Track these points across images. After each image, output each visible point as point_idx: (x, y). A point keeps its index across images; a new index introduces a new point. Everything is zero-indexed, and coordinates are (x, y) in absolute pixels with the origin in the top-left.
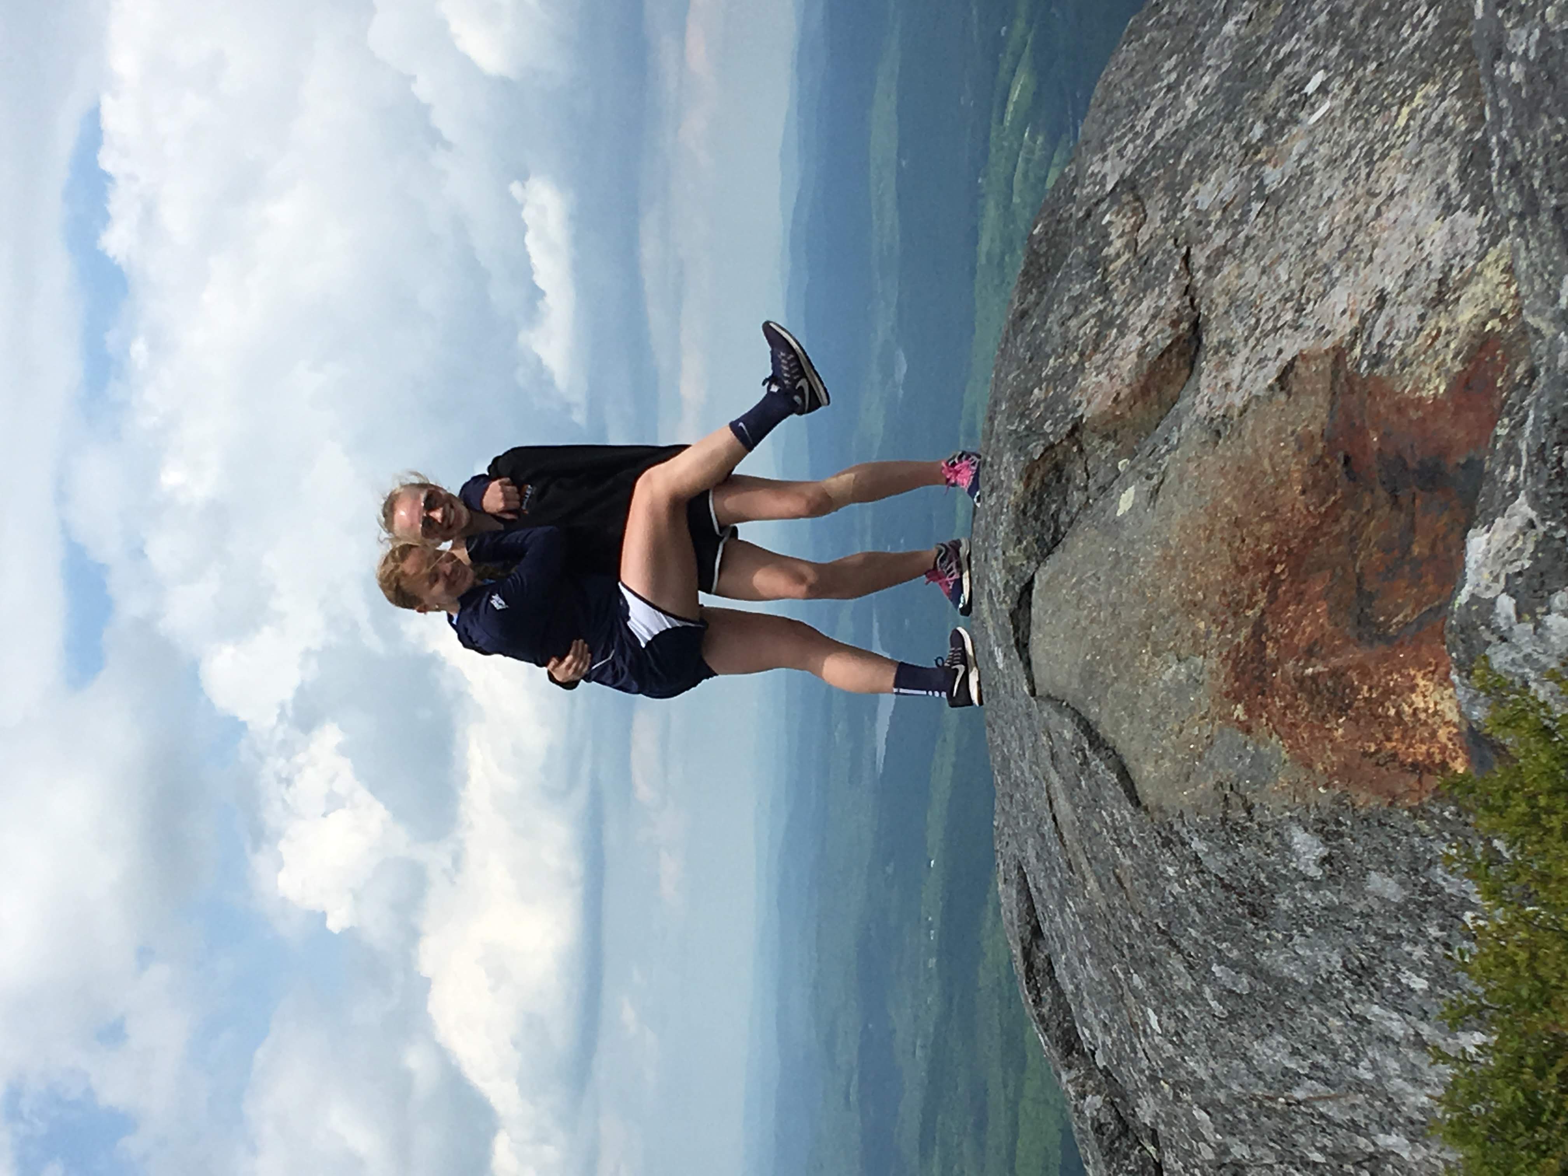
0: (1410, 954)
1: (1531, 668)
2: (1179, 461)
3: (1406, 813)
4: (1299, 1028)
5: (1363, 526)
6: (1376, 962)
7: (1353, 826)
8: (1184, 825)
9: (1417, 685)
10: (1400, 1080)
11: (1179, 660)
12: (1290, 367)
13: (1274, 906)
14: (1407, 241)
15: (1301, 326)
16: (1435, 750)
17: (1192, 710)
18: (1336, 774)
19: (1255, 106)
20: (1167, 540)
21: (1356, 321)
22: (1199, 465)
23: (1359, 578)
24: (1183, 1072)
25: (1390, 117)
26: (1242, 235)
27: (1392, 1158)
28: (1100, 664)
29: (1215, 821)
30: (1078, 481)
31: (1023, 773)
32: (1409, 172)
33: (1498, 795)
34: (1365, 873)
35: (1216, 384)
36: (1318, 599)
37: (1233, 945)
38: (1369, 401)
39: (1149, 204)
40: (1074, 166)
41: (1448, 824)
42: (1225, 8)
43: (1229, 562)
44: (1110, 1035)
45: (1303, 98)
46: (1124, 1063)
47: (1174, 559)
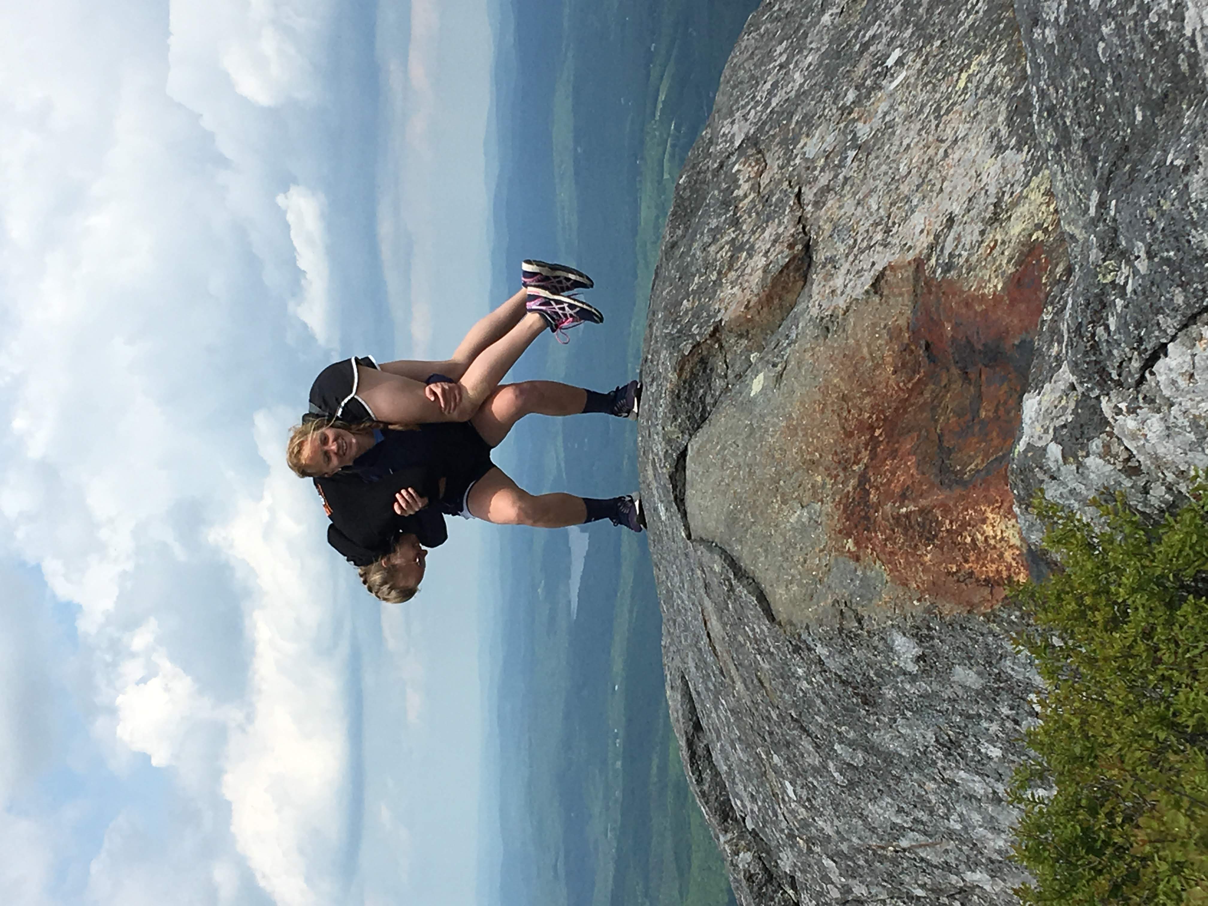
0: (988, 730)
1: (1075, 500)
2: (797, 351)
3: (982, 618)
4: (903, 792)
5: (943, 396)
6: (961, 736)
7: (940, 630)
8: (809, 635)
9: (988, 518)
10: (981, 829)
11: (803, 507)
12: (881, 275)
13: (881, 696)
14: (969, 175)
15: (889, 243)
16: (1002, 568)
17: (813, 545)
18: (927, 590)
19: (848, 77)
20: (790, 413)
21: (931, 238)
22: (813, 355)
23: (940, 436)
24: (814, 830)
25: (952, 81)
26: (841, 176)
27: (977, 891)
28: (741, 511)
29: (833, 630)
30: (719, 371)
31: (683, 602)
32: (968, 122)
33: (1053, 598)
34: (950, 667)
35: (825, 291)
36: (909, 454)
37: (850, 728)
38: (943, 299)
39: (768, 155)
40: (709, 131)
41: (1015, 626)
42: (822, 4)
43: (839, 429)
44: (757, 804)
45: (885, 69)
46: (768, 825)
47: (796, 428)
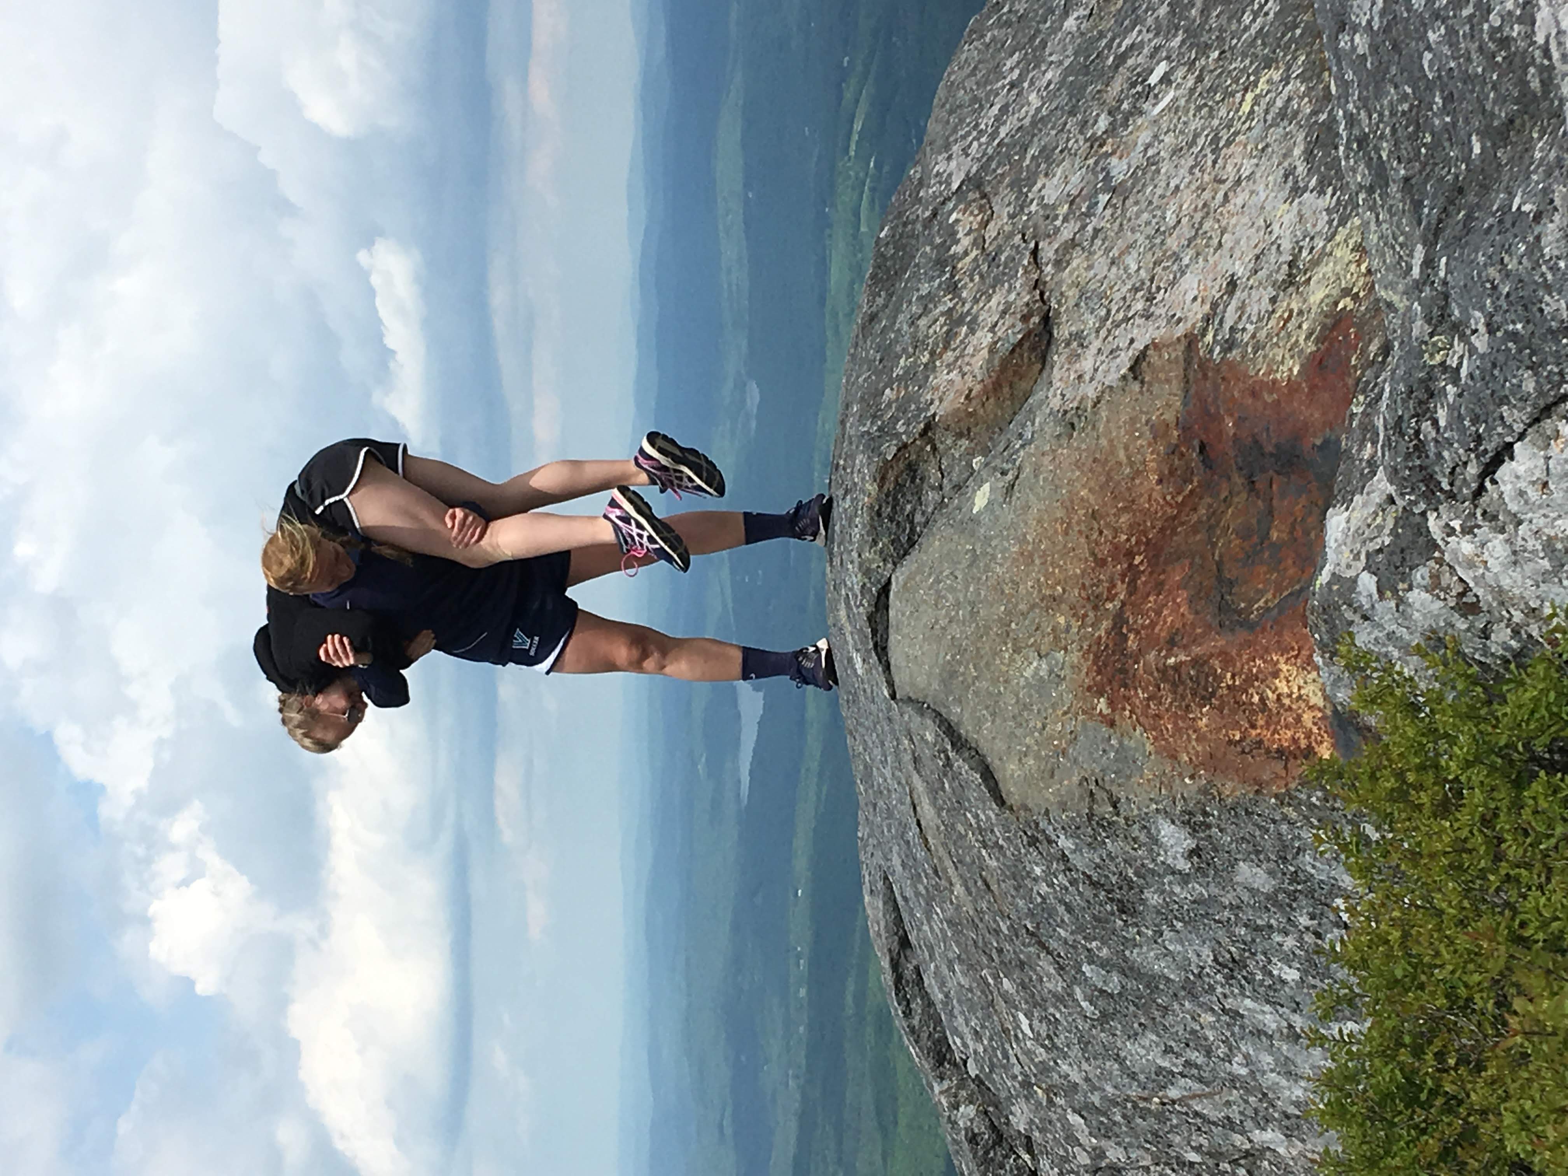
0: (1281, 945)
1: (1394, 647)
2: (1033, 455)
3: (1273, 801)
4: (1172, 1026)
5: (1222, 512)
6: (1247, 954)
7: (1219, 816)
8: (1050, 823)
9: (1281, 670)
10: (1273, 1074)
11: (1040, 657)
12: (1143, 355)
13: (1143, 901)
14: (1256, 226)
15: (1152, 315)
16: (1300, 735)
17: (1054, 706)
18: (1202, 764)
19: (1098, 99)
20: (1025, 535)
21: (1207, 308)
22: (1054, 459)
23: (1219, 564)
24: (1056, 1077)
25: (1234, 103)
26: (1090, 228)
27: (1268, 1154)
28: (960, 663)
29: (1081, 817)
30: (932, 481)
31: (885, 780)
32: (1255, 157)
33: (1365, 777)
34: (1233, 864)
35: (1069, 376)
36: (1178, 588)
37: (1103, 943)
38: (1222, 387)
39: (995, 200)
40: (919, 169)
41: (1316, 811)
42: (1065, 4)
43: (1087, 555)
44: (982, 1043)
45: (1147, 89)
46: (997, 1071)
47: (1031, 555)
